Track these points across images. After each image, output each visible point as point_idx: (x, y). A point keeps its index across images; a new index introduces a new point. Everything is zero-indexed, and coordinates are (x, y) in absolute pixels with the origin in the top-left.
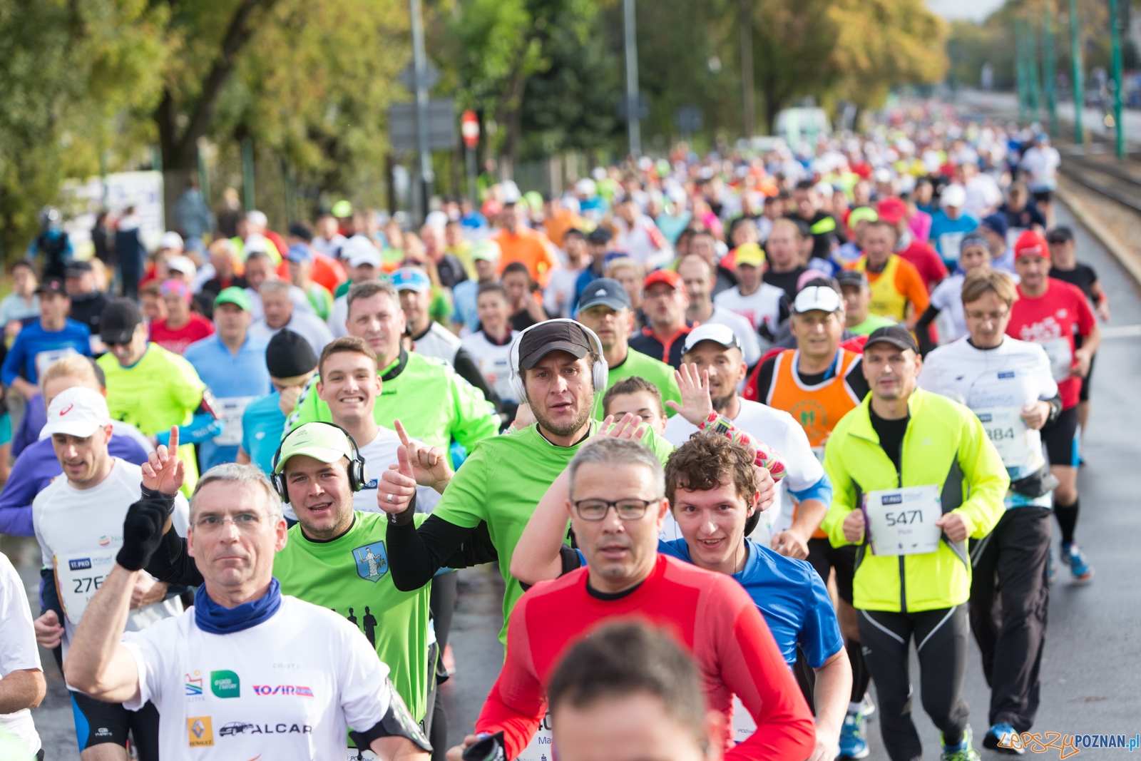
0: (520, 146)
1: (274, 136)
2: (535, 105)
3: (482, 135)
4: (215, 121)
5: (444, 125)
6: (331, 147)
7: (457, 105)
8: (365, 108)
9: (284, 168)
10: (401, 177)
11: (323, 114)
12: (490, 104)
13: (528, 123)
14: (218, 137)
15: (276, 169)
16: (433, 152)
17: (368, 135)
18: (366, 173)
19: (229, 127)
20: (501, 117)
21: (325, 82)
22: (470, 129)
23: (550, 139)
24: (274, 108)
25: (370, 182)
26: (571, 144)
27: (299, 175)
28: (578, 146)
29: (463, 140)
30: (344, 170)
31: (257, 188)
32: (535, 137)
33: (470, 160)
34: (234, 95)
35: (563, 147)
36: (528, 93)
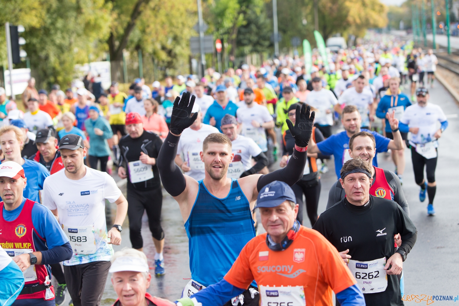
0: (236, 52)
1: (149, 49)
2: (241, 37)
3: (223, 48)
4: (129, 43)
5: (209, 44)
6: (170, 53)
7: (214, 37)
8: (182, 38)
9: (153, 60)
10: (194, 62)
11: (167, 41)
12: (226, 37)
13: (239, 43)
14: (130, 49)
15: (150, 60)
16: (206, 54)
17: (183, 48)
18: (182, 62)
19: (133, 46)
20: (230, 41)
21: (168, 29)
22: (219, 46)
23: (247, 49)
24: (149, 39)
25: (183, 65)
26: (254, 50)
27: (158, 62)
28: (257, 51)
29: (216, 50)
30: (174, 61)
31: (144, 67)
32: (241, 48)
33: (219, 56)
34: (135, 35)
35: (252, 52)
36: (239, 33)
